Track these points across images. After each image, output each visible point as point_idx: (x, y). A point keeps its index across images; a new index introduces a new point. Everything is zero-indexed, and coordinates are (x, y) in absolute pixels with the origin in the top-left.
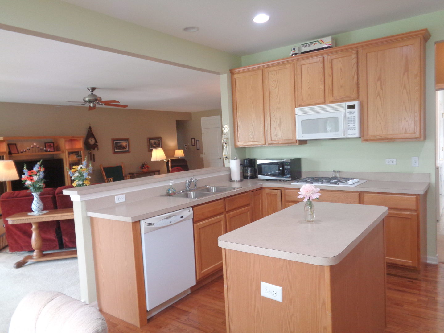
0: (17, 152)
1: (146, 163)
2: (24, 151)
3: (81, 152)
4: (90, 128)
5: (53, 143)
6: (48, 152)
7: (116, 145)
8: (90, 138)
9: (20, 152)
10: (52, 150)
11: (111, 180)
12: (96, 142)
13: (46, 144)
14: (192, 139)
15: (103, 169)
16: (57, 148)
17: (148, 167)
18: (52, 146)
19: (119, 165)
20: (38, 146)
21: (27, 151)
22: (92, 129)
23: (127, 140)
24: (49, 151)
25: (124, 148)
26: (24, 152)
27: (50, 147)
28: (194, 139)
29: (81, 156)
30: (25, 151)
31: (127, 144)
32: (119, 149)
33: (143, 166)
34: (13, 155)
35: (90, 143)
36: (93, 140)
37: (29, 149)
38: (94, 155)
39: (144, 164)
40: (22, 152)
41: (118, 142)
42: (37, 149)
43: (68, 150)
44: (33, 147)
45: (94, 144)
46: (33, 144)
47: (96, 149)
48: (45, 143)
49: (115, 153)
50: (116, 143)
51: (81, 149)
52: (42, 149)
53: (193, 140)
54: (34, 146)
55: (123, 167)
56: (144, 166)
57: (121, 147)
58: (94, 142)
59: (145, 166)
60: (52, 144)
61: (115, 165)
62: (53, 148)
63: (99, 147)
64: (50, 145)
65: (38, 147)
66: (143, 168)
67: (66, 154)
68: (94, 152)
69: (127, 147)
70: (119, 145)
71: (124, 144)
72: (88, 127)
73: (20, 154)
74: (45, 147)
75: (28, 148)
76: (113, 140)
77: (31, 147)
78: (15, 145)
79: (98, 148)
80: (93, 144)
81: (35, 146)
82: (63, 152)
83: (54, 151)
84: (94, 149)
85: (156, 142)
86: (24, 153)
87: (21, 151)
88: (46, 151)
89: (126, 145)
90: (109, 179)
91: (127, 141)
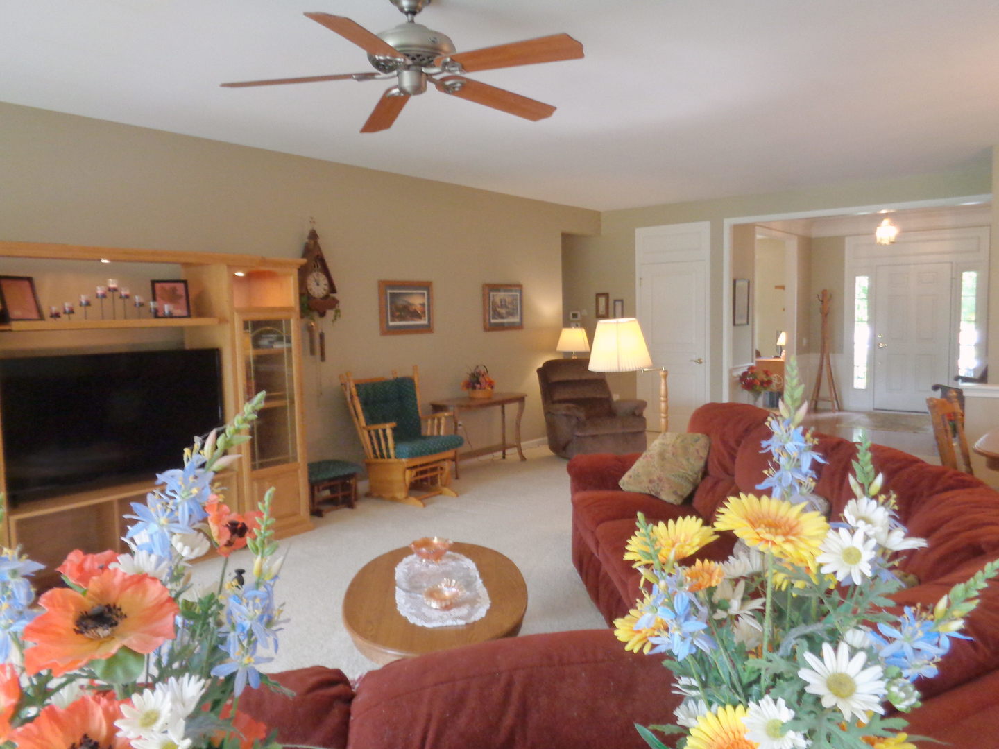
0: (34, 315)
1: (483, 370)
2: (65, 313)
3: (288, 322)
4: (313, 235)
5: (185, 282)
6: (165, 317)
7: (392, 303)
8: (311, 272)
9: (46, 313)
10: (181, 311)
11: (384, 431)
12: (332, 288)
13: (158, 286)
14: (598, 295)
15: (354, 390)
16: (197, 305)
17: (491, 384)
18: (180, 297)
19: (400, 375)
20: (123, 293)
21: (79, 311)
22: (320, 241)
23: (426, 286)
24: (171, 316)
25: (416, 315)
26: (67, 316)
27: (172, 298)
28: (606, 295)
29: (289, 341)
30: (72, 312)
31: (426, 302)
32: (402, 318)
33: (475, 381)
34: (15, 326)
35: (311, 293)
36: (323, 280)
37: (88, 304)
38: (322, 336)
39: (479, 374)
40: (56, 315)
41: (400, 294)
42: (119, 302)
43: (240, 311)
44: (104, 296)
45: (327, 296)
46: (105, 283)
47: (330, 313)
48: (154, 283)
49: (388, 331)
50: (393, 295)
51: (288, 309)
52: (141, 305)
53: (602, 300)
54: (110, 290)
55: (416, 382)
56: (478, 382)
57: (406, 312)
58: (326, 287)
59: (481, 379)
60: (180, 288)
61: (390, 377)
62: (183, 302)
63: (341, 306)
64: (174, 290)
65: (127, 297)
66: (478, 386)
67: (233, 329)
68: (324, 324)
69: (424, 312)
70: (400, 303)
71: (417, 301)
72: (307, 234)
73: (49, 323)
74: (154, 299)
75: (83, 299)
76: (385, 285)
77: (97, 296)
78: (26, 283)
79: (338, 311)
80: (321, 295)
81: (115, 290)
82: (223, 321)
83: (189, 316)
84: (322, 314)
85: (507, 300)
86: (65, 317)
87: (54, 309)
88: (156, 315)
89: (423, 305)
90: (380, 427)
91: (425, 292)
